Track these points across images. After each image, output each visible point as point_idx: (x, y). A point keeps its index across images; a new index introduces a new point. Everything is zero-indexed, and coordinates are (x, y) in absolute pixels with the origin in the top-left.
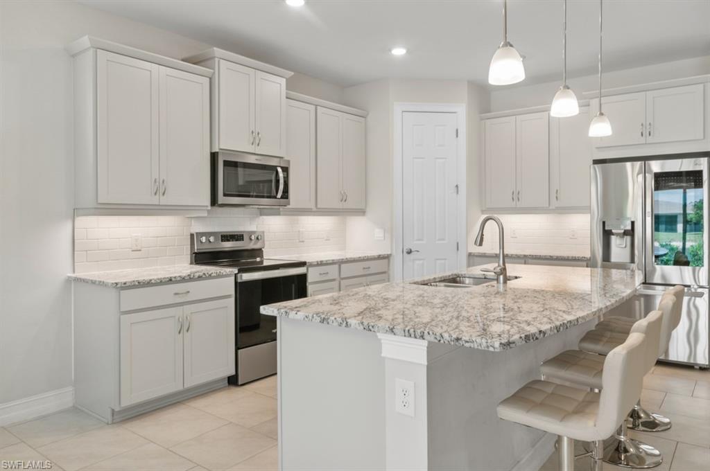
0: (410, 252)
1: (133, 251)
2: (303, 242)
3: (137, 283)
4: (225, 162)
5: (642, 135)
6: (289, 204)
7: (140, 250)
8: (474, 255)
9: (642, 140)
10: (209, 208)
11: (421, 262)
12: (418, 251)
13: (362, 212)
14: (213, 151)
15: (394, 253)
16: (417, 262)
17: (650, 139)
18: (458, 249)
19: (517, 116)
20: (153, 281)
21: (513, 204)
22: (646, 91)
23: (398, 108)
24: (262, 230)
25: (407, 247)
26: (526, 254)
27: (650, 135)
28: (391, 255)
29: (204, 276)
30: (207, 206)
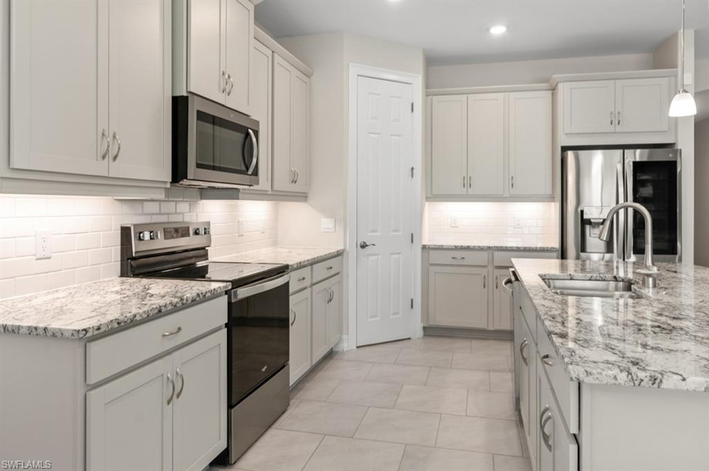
0: (364, 246)
1: (37, 259)
2: (242, 236)
3: (116, 325)
4: (198, 112)
5: (611, 123)
6: (258, 184)
7: (49, 258)
8: (429, 248)
9: (611, 129)
10: (168, 186)
11: (376, 257)
12: (374, 245)
13: (303, 197)
14: (178, 94)
15: (348, 248)
16: (372, 258)
17: (619, 129)
18: (412, 241)
19: (469, 96)
20: (138, 318)
21: (464, 191)
22: (616, 79)
23: (353, 70)
24: (207, 220)
25: (360, 241)
26: (490, 245)
27: (619, 123)
28: (344, 250)
29: (198, 299)
30: (166, 182)
